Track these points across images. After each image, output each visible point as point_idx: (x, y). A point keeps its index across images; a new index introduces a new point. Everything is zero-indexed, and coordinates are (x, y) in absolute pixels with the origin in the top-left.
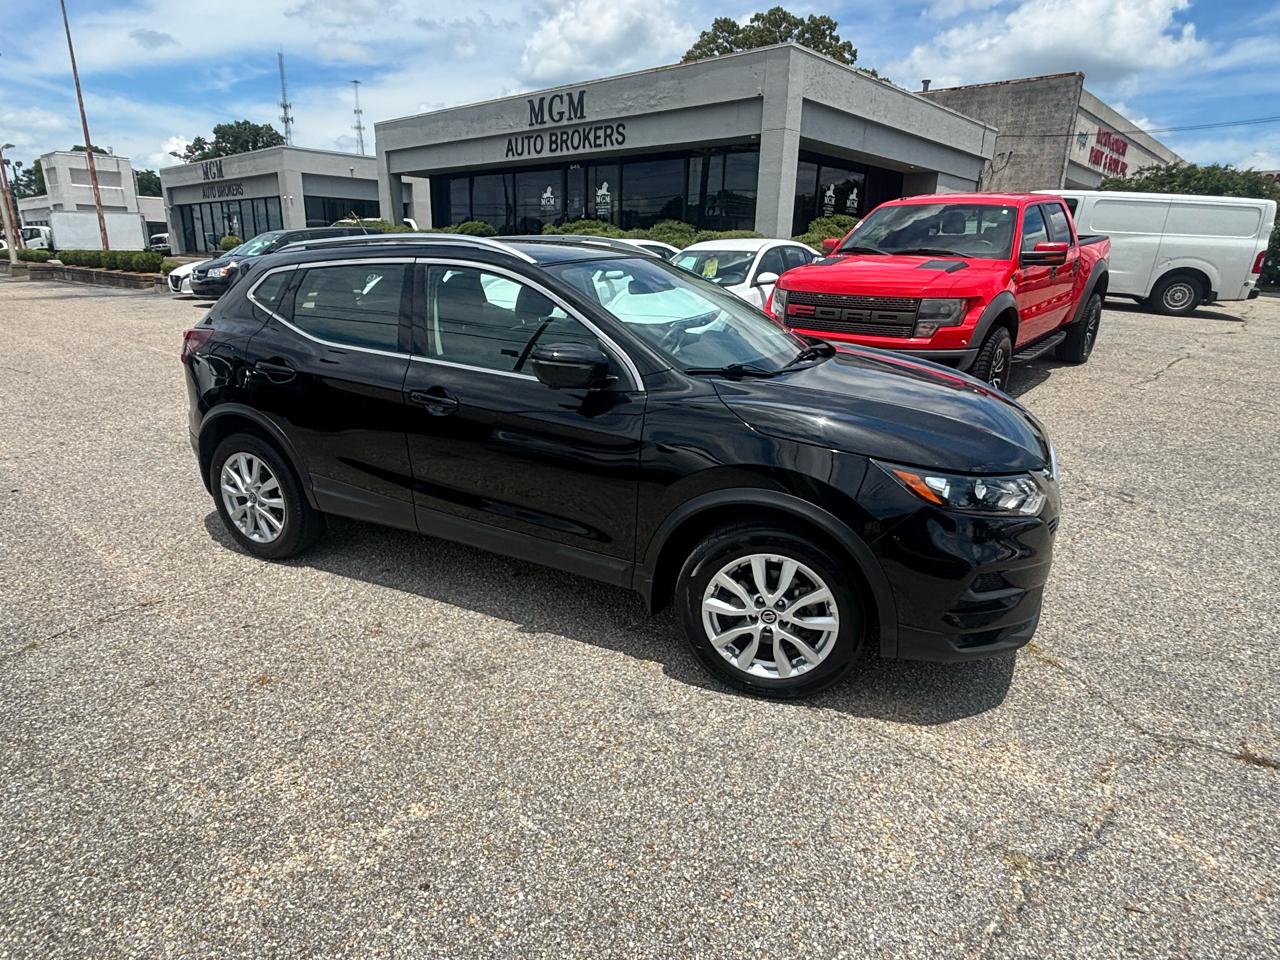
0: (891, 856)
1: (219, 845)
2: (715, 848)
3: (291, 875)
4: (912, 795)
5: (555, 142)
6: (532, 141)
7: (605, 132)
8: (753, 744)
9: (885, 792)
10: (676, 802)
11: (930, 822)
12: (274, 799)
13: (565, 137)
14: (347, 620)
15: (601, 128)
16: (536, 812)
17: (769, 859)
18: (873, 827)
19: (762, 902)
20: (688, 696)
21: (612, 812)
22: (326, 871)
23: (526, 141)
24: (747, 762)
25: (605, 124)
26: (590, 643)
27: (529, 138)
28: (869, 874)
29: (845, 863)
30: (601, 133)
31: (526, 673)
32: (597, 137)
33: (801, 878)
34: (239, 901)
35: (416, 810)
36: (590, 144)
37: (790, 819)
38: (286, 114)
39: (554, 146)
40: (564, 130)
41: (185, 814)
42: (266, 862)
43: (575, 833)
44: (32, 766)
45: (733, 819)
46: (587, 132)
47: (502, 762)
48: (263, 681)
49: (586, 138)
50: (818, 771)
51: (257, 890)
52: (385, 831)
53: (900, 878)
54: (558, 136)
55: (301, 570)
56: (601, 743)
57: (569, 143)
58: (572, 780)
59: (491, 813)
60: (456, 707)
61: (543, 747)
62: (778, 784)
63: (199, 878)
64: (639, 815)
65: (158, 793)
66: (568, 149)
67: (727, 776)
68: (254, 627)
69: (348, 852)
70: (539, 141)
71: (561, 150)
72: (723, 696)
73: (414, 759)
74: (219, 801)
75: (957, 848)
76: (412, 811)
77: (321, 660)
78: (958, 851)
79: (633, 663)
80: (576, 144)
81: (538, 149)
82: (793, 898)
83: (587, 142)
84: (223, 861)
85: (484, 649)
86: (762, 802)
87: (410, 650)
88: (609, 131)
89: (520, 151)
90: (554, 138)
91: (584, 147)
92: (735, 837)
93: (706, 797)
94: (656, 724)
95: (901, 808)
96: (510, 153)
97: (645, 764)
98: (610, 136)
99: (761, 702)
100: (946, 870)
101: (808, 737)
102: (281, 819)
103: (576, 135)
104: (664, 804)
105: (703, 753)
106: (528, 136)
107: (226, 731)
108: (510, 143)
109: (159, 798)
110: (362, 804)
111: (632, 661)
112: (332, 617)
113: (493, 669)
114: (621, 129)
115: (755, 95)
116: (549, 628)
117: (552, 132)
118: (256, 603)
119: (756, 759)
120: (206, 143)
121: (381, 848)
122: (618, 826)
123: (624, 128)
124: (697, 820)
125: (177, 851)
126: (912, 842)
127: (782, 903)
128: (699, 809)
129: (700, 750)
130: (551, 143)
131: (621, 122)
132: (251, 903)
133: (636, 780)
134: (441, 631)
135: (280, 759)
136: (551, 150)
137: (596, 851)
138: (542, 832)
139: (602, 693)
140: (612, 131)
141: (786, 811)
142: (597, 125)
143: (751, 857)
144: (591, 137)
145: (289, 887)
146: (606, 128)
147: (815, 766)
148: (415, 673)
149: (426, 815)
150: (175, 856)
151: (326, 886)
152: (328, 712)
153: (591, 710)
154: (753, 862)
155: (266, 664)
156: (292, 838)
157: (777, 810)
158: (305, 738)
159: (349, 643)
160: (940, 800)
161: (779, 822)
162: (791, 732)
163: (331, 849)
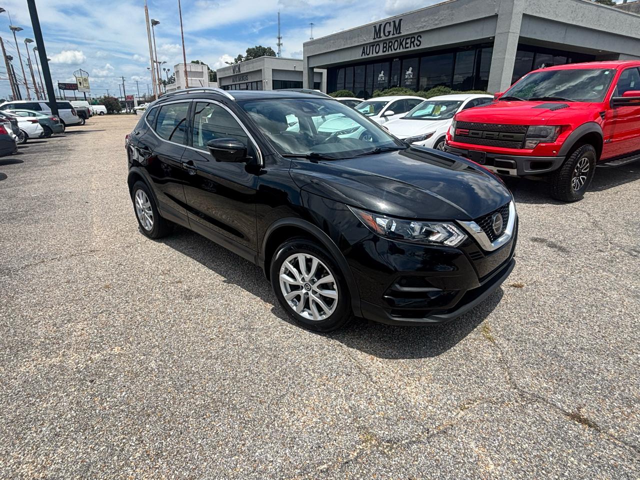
0: (302, 418)
1: (37, 348)
2: (222, 393)
3: (50, 365)
4: (342, 391)
5: (386, 47)
6: (374, 47)
7: (411, 40)
8: (283, 350)
9: (329, 387)
10: (223, 370)
11: (339, 407)
12: (70, 334)
13: (390, 44)
14: (159, 267)
15: (409, 38)
16: (161, 361)
17: (242, 405)
18: (307, 402)
19: (221, 423)
20: (273, 322)
21: (192, 367)
22: (63, 366)
23: (371, 48)
24: (273, 358)
25: (411, 36)
26: (249, 292)
27: (373, 46)
28: (283, 424)
29: (276, 416)
30: (409, 41)
31: (210, 301)
32: (406, 43)
33: (249, 417)
34: (25, 371)
35: (116, 349)
36: (403, 46)
37: (269, 389)
38: (279, 42)
39: (385, 49)
40: (390, 41)
41: (36, 333)
42: (46, 358)
43: (168, 373)
44: (6, 306)
45: (242, 383)
46: (402, 40)
47: (166, 337)
48: (107, 287)
49: (401, 44)
50: (303, 369)
51: (34, 368)
52: (97, 355)
53: (297, 430)
54: (388, 44)
55: (159, 244)
56: (215, 336)
57: (392, 47)
58: (187, 350)
59: (142, 357)
60: (169, 310)
61: (188, 334)
62: (278, 371)
63: (19, 359)
64: (201, 372)
65: (34, 324)
66: (392, 50)
67: (257, 363)
68: (122, 265)
69: (77, 361)
70: (378, 47)
71: (388, 51)
72: (289, 325)
73: (133, 329)
74: (51, 331)
75: (341, 423)
76: (114, 350)
77: (135, 282)
78: (341, 425)
79: (261, 303)
80: (395, 48)
81: (377, 51)
82: (236, 426)
83: (401, 46)
84: (32, 355)
85: (202, 287)
86: (263, 378)
87: (173, 283)
88: (413, 40)
89: (368, 53)
90: (385, 45)
91: (400, 49)
92: (235, 391)
93: (239, 370)
94: (247, 333)
95: (330, 396)
96: (364, 54)
97: (225, 350)
98: (413, 42)
99: (305, 331)
100: (325, 433)
101: (313, 352)
102: (66, 342)
103: (396, 43)
104: (217, 369)
105: (256, 350)
106: (372, 45)
107: (77, 305)
108: (364, 49)
109: (34, 326)
110: (99, 343)
111: (262, 302)
112: (154, 265)
113: (198, 296)
114: (419, 38)
115: (494, 14)
116: (238, 283)
117: (384, 42)
118: (131, 255)
119: (278, 357)
120: (243, 57)
121: (90, 362)
122: (188, 374)
123: (421, 38)
124: (225, 379)
125: (22, 347)
126: (321, 414)
127: (228, 427)
128: (231, 374)
129: (256, 348)
130: (384, 47)
131: (420, 35)
132: (28, 372)
133: (215, 356)
134: (191, 277)
135: (86, 319)
136: (383, 52)
137: (170, 383)
138: (156, 370)
139: (235, 314)
140: (415, 39)
141: (270, 385)
142: (407, 37)
143: (234, 402)
144: (404, 43)
145: (45, 369)
146: (412, 38)
147: (304, 366)
148: (164, 293)
149: (118, 353)
150: (19, 349)
151: (58, 372)
152: (119, 303)
153: (223, 321)
154: (233, 405)
155: (114, 280)
156: (63, 350)
157: (266, 383)
158: (102, 312)
159: (151, 277)
160: (356, 397)
161: (263, 389)
162: (307, 348)
163: (72, 358)
